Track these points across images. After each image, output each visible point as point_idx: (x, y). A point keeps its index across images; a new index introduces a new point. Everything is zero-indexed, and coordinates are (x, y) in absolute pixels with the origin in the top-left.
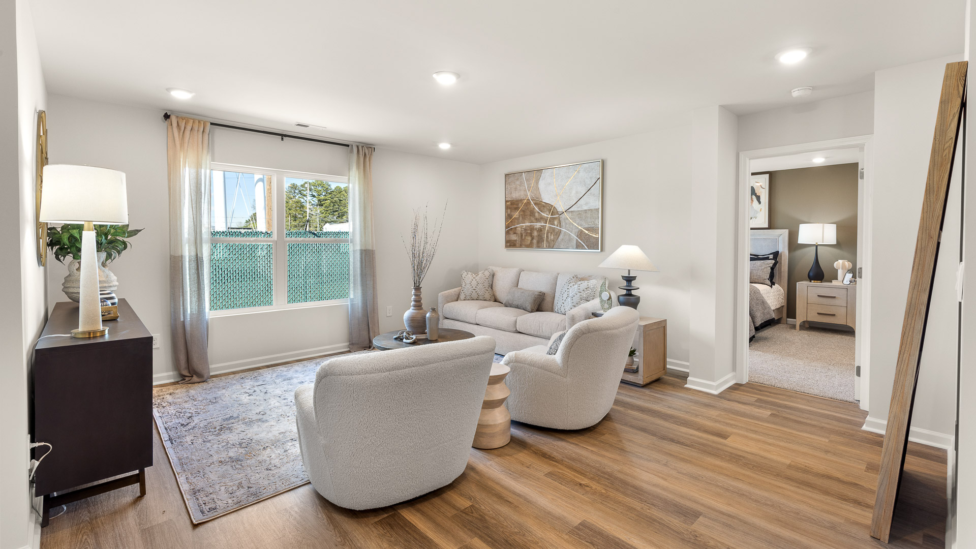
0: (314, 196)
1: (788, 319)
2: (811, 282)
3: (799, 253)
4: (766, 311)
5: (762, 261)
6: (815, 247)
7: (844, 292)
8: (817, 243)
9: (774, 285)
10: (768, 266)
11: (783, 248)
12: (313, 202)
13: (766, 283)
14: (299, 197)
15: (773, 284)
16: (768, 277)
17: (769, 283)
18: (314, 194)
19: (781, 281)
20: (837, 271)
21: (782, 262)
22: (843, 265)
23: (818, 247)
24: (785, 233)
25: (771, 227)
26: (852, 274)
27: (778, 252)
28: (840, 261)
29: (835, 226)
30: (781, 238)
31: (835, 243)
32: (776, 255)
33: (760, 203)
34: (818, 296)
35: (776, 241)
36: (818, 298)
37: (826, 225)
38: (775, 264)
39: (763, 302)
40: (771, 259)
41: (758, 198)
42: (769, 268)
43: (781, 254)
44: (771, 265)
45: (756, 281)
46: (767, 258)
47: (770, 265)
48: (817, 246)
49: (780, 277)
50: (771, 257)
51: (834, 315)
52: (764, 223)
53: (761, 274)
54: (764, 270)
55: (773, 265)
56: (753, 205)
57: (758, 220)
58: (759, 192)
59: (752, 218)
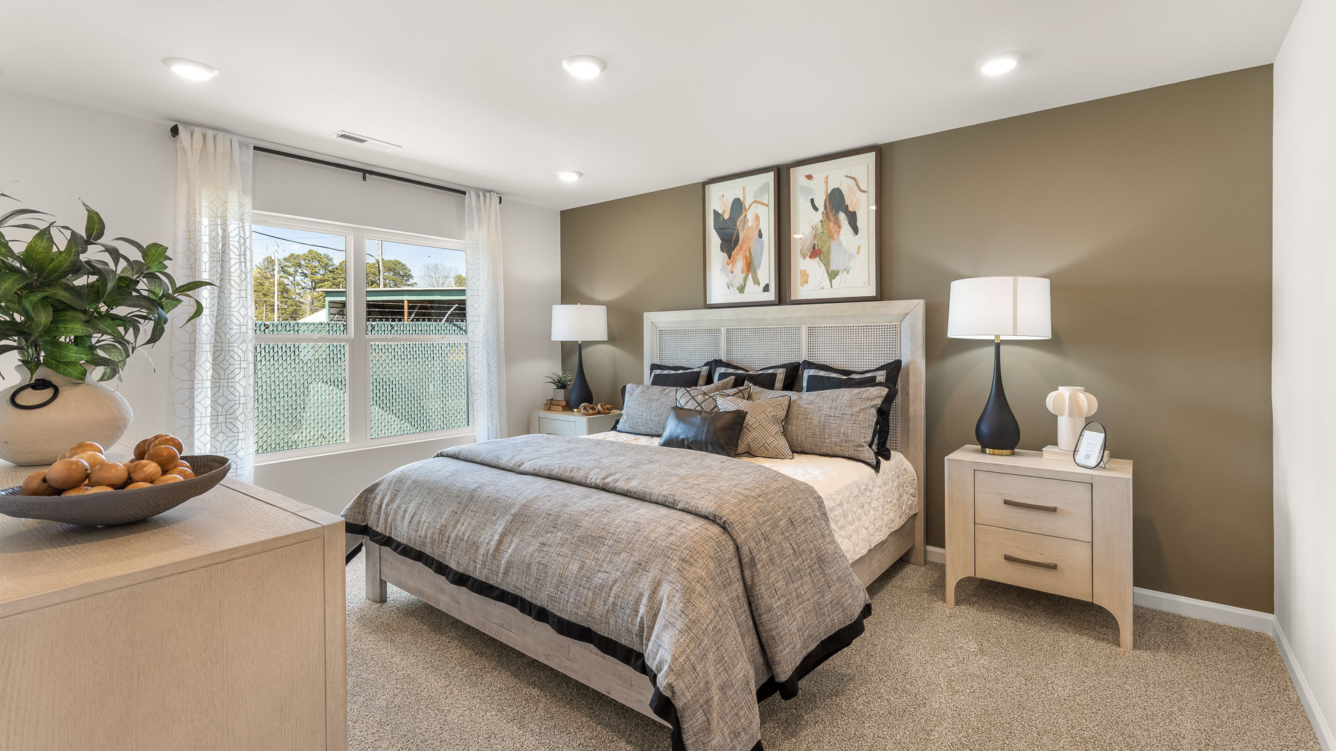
0: (306, 275)
1: (930, 548)
2: (983, 452)
3: (953, 364)
4: (828, 597)
5: (856, 391)
6: (992, 349)
7: (1084, 492)
8: (997, 336)
9: (887, 458)
10: (868, 404)
11: (912, 354)
12: (303, 285)
13: (862, 457)
14: (281, 277)
15: (883, 452)
16: (869, 439)
17: (869, 455)
18: (305, 271)
19: (908, 445)
20: (1054, 419)
21: (910, 392)
22: (1074, 403)
23: (1002, 348)
24: (916, 307)
25: (883, 292)
26: (1103, 435)
27: (900, 361)
28: (1064, 391)
29: (1047, 282)
30: (905, 324)
31: (1046, 334)
32: (894, 370)
33: (856, 230)
34: (1007, 502)
35: (893, 332)
36: (1008, 508)
37: (1022, 280)
38: (889, 399)
39: (821, 560)
40: (880, 384)
41: (852, 218)
42: (874, 411)
43: (907, 368)
44: (879, 402)
45: (838, 450)
46: (871, 382)
47: (874, 403)
48: (998, 346)
49: (906, 431)
50: (881, 376)
51: (1053, 567)
52: (867, 284)
53: (850, 431)
54: (858, 416)
55: (883, 402)
56: (842, 238)
57: (848, 275)
58: (854, 202)
59: (839, 272)
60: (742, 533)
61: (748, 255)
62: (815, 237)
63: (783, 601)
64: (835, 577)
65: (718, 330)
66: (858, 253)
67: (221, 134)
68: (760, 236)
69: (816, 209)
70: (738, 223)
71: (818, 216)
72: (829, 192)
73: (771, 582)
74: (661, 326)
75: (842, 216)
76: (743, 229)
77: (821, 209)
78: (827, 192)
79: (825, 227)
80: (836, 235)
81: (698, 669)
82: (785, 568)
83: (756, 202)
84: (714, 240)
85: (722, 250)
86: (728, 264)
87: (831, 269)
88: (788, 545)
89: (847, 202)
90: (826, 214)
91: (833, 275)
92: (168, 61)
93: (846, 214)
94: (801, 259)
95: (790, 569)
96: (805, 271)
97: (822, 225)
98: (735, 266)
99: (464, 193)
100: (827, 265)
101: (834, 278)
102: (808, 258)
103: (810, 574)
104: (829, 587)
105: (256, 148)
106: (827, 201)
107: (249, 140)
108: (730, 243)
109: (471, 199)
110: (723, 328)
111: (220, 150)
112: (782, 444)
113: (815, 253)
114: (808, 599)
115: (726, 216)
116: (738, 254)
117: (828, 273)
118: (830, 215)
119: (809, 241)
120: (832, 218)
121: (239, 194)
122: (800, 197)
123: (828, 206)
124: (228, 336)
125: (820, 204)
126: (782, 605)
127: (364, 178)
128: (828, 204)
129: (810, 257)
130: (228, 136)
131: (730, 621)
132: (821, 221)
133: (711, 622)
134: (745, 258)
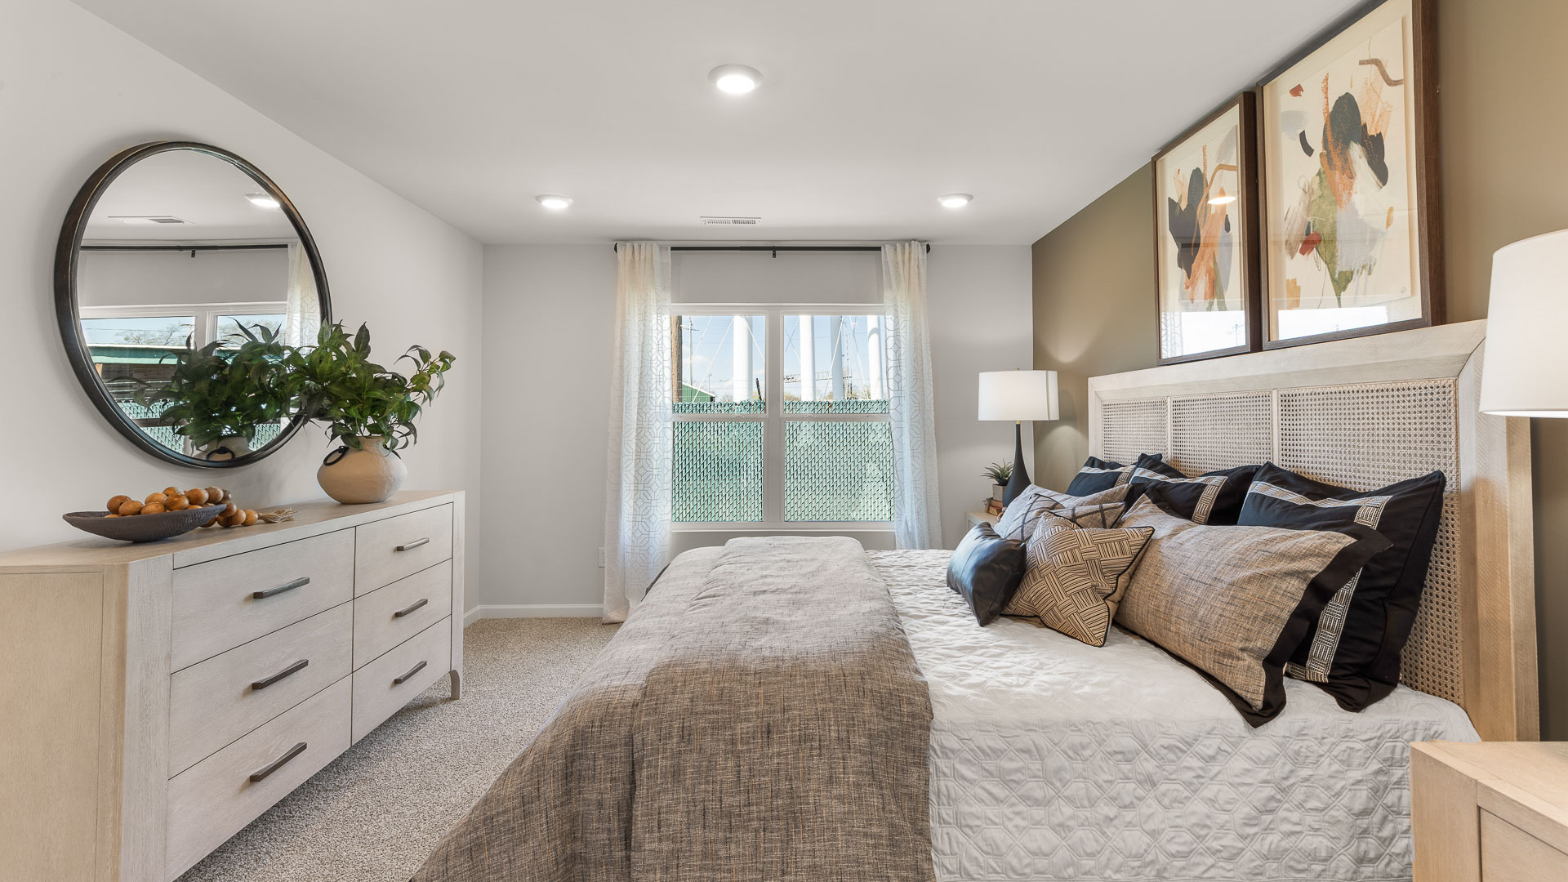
11: (1481, 457)
16: (1261, 645)
17: (1248, 681)
27: (1442, 481)
30: (1465, 383)
33: (1382, 174)
35: (1440, 404)
41: (1375, 148)
50: (1372, 508)
52: (1408, 293)
53: (1216, 617)
54: (1243, 589)
55: (1330, 568)
56: (1357, 198)
57: (1369, 277)
58: (1378, 114)
59: (1352, 273)
60: (646, 715)
61: (1212, 266)
62: (1308, 209)
63: (666, 846)
64: (806, 861)
65: (1164, 402)
66: (1388, 225)
67: (643, 244)
68: (1228, 228)
69: (1308, 151)
70: (1198, 213)
71: (1315, 163)
72: (1331, 110)
73: (656, 806)
74: (1108, 398)
75: (1356, 151)
76: (1205, 224)
77: (1318, 148)
78: (1327, 109)
79: (1325, 183)
80: (1345, 196)
81: (451, 863)
82: (699, 797)
83: (1221, 167)
84: (1171, 249)
85: (1180, 266)
86: (1187, 288)
87: (1338, 269)
88: (730, 764)
89: (1365, 118)
90: (1327, 158)
91: (1341, 282)
92: (539, 198)
93: (1363, 145)
94: (1287, 258)
95: (709, 805)
96: (1294, 281)
97: (1321, 181)
98: (1196, 288)
99: (879, 249)
100: (1331, 262)
101: (1344, 288)
102: (1298, 254)
103: (756, 831)
104: (784, 873)
105: (673, 249)
106: (1329, 128)
107: (666, 243)
108: (1189, 248)
109: (887, 253)
110: (1169, 400)
111: (643, 257)
112: (1098, 613)
113: (1311, 241)
114: (730, 871)
115: (1183, 206)
116: (1199, 267)
117: (1333, 280)
118: (1334, 156)
119: (1299, 219)
120: (1338, 162)
121: (656, 293)
122: (1283, 134)
123: (1330, 139)
124: (648, 415)
125: (1316, 141)
126: (661, 851)
127: (774, 255)
128: (1329, 133)
129: (1303, 252)
130: (649, 243)
131: (542, 825)
132: (1319, 174)
133: (504, 812)
134: (1209, 272)
